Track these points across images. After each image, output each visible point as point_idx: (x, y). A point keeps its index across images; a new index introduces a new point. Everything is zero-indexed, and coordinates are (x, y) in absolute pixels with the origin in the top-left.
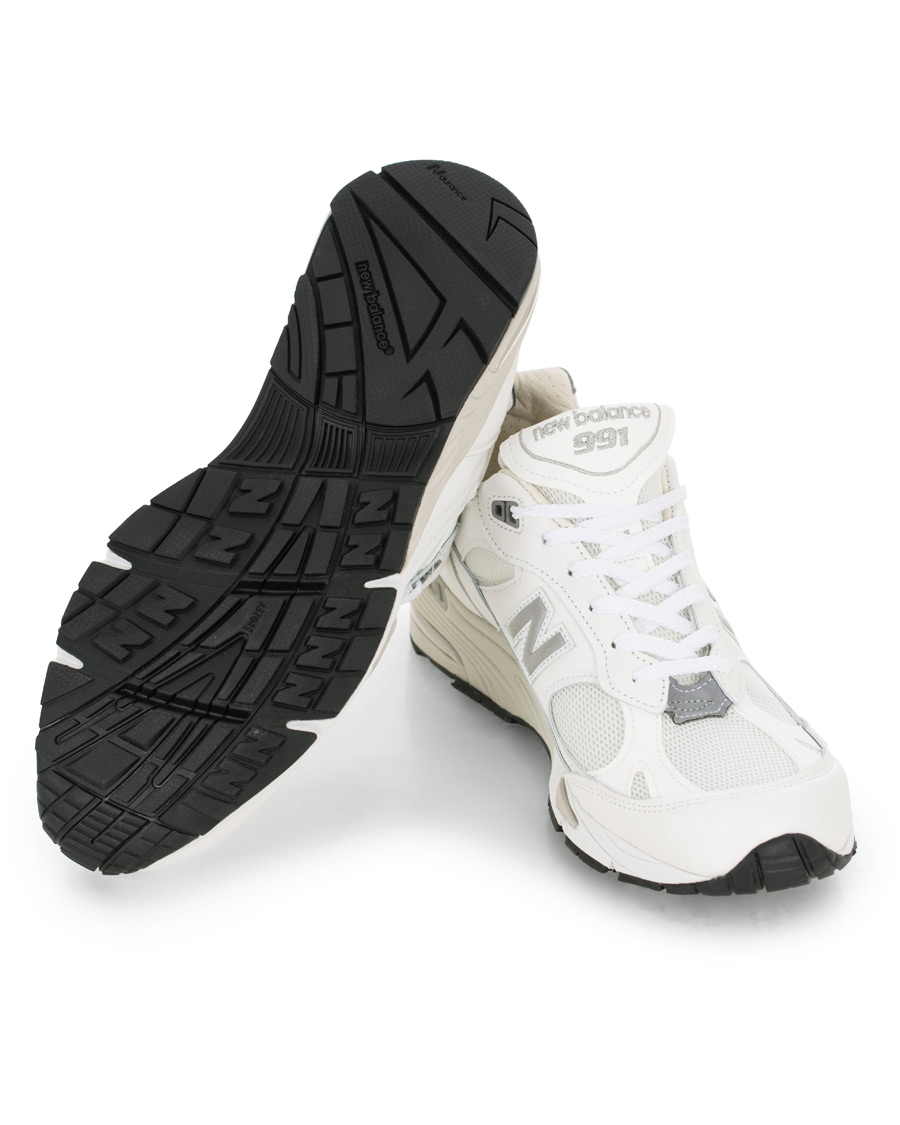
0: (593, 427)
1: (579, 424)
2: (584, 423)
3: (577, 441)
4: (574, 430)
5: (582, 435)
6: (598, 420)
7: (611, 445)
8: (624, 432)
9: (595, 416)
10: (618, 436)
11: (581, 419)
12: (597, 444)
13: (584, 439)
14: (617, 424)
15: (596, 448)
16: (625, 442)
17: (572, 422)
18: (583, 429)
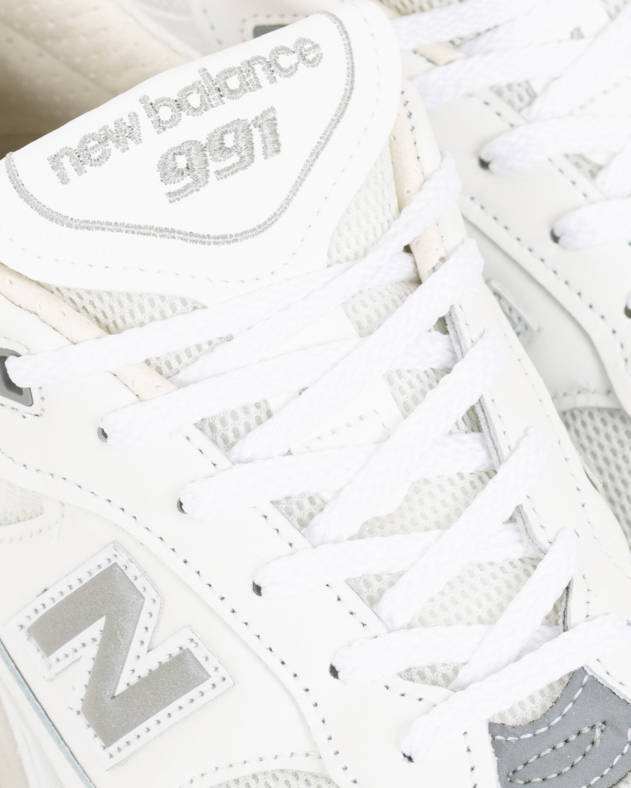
0: (196, 128)
1: (161, 125)
2: (174, 121)
3: (167, 171)
4: (155, 144)
5: (176, 152)
6: (204, 107)
7: (247, 159)
8: (268, 121)
9: (195, 100)
10: (255, 131)
11: (165, 113)
12: (213, 166)
13: (182, 162)
14: (246, 107)
15: (212, 176)
16: (275, 146)
17: (146, 124)
18: (174, 137)
